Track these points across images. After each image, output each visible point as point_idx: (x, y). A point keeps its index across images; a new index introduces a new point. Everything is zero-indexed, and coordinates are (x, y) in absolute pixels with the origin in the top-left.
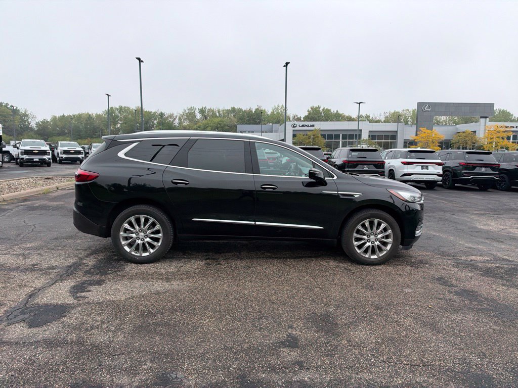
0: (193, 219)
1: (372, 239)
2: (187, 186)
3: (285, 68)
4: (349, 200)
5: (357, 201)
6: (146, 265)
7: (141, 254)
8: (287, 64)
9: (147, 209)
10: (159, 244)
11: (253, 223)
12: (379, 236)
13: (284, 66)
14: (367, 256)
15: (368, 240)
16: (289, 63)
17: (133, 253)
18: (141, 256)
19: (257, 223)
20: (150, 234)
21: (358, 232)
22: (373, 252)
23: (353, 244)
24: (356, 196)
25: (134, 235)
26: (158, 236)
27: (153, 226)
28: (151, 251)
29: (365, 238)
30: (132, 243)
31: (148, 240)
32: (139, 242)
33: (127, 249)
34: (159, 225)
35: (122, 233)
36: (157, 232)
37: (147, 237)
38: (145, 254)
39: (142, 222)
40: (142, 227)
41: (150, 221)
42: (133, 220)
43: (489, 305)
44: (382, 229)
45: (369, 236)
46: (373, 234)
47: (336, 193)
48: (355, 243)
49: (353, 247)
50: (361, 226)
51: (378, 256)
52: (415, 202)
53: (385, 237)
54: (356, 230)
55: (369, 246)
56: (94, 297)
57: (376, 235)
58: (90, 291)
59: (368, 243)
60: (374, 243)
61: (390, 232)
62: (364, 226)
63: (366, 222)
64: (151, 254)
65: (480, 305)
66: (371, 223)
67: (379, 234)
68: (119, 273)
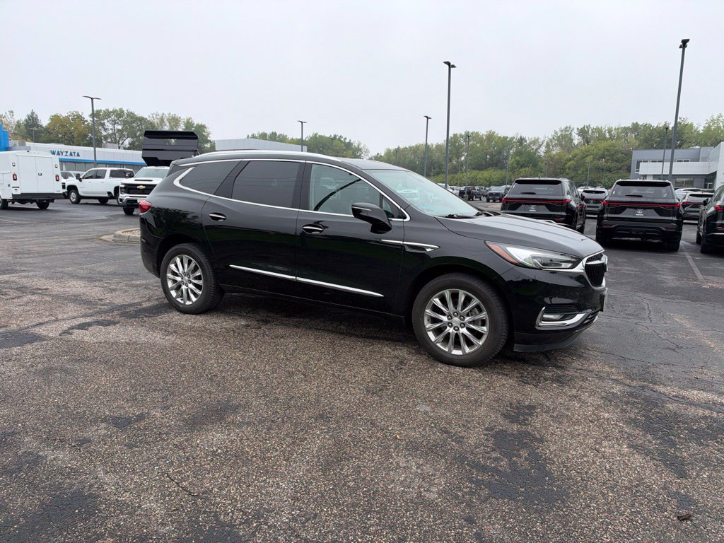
0: (231, 266)
1: (457, 325)
2: (226, 223)
3: (681, 49)
4: (421, 256)
5: (432, 257)
6: (189, 316)
7: (185, 302)
8: (685, 42)
10: (200, 293)
11: (293, 278)
12: (467, 319)
13: (680, 47)
14: (447, 350)
15: (448, 323)
16: (688, 40)
17: (179, 300)
18: (184, 304)
19: (298, 278)
20: (193, 279)
21: (436, 309)
22: (457, 345)
23: (424, 326)
24: (428, 250)
25: (179, 279)
26: (200, 282)
27: (196, 269)
28: (194, 299)
29: (445, 319)
30: (178, 288)
31: (191, 286)
32: (184, 287)
33: (174, 293)
34: (200, 269)
35: (169, 275)
36: (199, 278)
37: (191, 282)
38: (188, 303)
39: (186, 265)
40: (186, 270)
41: (193, 265)
42: (178, 260)
43: (513, 465)
44: (473, 308)
45: (450, 317)
46: (458, 314)
47: (401, 242)
48: (428, 325)
49: (425, 331)
50: (437, 300)
51: (464, 351)
52: (541, 269)
53: (480, 323)
54: (429, 305)
55: (449, 333)
56: (78, 335)
57: (462, 317)
58: (87, 329)
59: (448, 328)
60: (458, 329)
61: (484, 315)
62: (443, 300)
63: (447, 293)
64: (193, 303)
65: (496, 459)
66: (455, 297)
67: (468, 315)
68: (145, 319)
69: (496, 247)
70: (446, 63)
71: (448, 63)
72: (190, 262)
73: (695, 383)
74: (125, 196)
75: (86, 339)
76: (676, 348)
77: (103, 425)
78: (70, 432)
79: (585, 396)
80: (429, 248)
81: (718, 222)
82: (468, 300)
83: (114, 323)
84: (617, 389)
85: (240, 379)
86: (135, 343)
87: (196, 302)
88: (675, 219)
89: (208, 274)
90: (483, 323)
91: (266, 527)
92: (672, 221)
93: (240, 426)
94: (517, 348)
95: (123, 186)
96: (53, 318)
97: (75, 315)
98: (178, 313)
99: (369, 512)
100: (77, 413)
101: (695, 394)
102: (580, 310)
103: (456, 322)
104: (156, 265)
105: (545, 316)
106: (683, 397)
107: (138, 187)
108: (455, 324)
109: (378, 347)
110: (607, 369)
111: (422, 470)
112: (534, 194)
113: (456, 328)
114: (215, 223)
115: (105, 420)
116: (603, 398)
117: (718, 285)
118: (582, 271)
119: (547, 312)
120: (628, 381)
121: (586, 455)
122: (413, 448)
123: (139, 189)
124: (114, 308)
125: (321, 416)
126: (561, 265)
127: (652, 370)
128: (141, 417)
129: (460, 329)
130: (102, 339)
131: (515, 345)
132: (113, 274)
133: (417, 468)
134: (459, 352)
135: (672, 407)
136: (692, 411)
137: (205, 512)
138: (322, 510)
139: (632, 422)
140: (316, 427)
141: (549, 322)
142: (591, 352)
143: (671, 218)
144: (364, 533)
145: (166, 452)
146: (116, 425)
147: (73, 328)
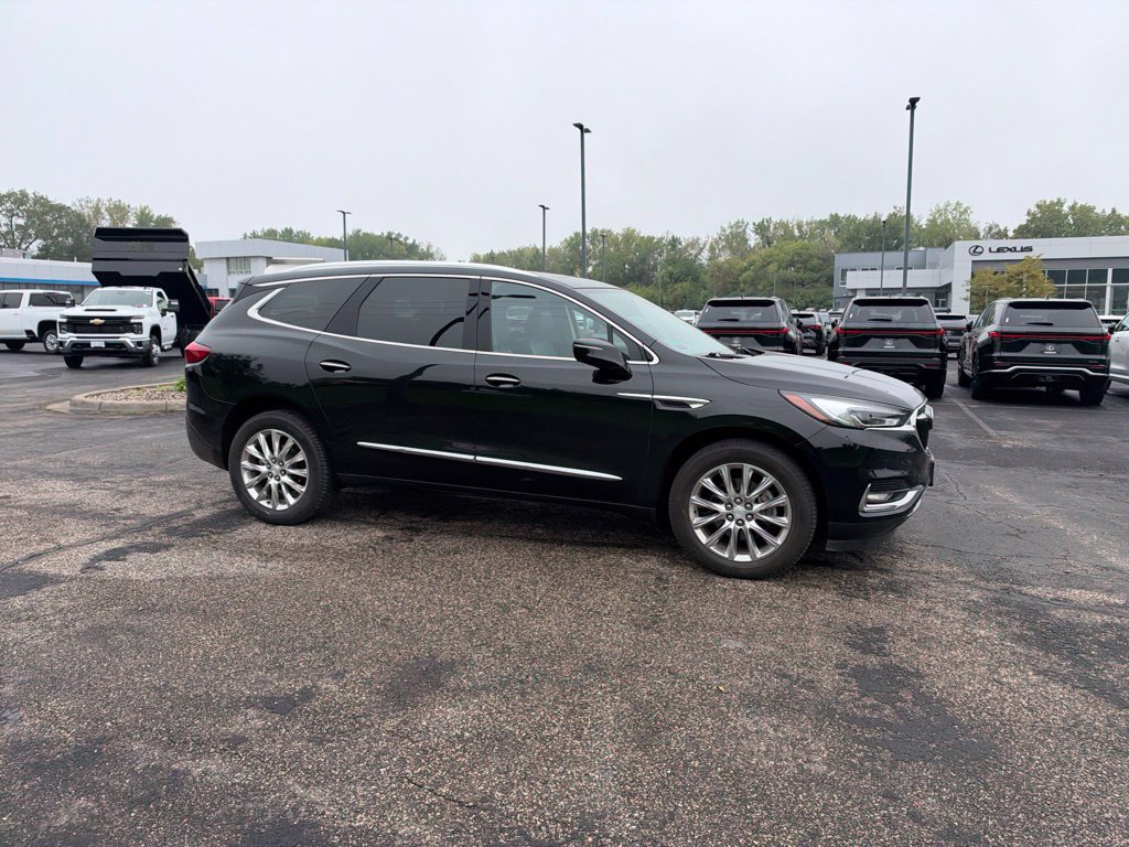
0: (359, 443)
1: (739, 515)
2: (349, 374)
3: (909, 111)
4: (681, 416)
5: (699, 417)
6: (285, 529)
7: (275, 507)
8: (913, 102)
9: (281, 418)
10: (304, 490)
11: (471, 457)
12: (756, 507)
13: (908, 108)
14: (727, 556)
15: (727, 515)
16: (918, 99)
17: (264, 503)
18: (274, 509)
19: (479, 458)
20: (289, 468)
21: (706, 494)
22: (742, 546)
23: (690, 521)
24: (693, 406)
25: (263, 469)
26: (303, 473)
27: (294, 451)
28: (291, 500)
29: (721, 508)
30: (262, 484)
31: (286, 479)
32: (273, 482)
33: (253, 493)
34: (302, 451)
35: (245, 463)
36: (300, 465)
37: (285, 473)
38: (281, 507)
39: (276, 445)
40: (276, 453)
41: (289, 444)
42: (261, 438)
43: (901, 713)
44: (764, 491)
45: (729, 505)
46: (741, 501)
47: (649, 396)
48: (696, 520)
49: (690, 528)
50: (709, 480)
51: (753, 556)
52: (862, 428)
53: (775, 512)
54: (697, 489)
55: (730, 530)
56: (112, 569)
57: (748, 504)
58: (124, 560)
59: (727, 522)
60: (743, 523)
61: (783, 499)
62: (718, 480)
63: (724, 470)
64: (291, 507)
65: (874, 708)
66: (736, 475)
67: (757, 502)
68: (214, 537)
69: (795, 398)
70: (576, 125)
71: (580, 126)
72: (283, 441)
73: (1067, 579)
74: (69, 337)
75: (133, 575)
76: (1019, 533)
77: (251, 712)
78: (203, 726)
79: (940, 608)
80: (696, 404)
81: (995, 355)
82: (757, 479)
83: (167, 547)
84: (975, 596)
85: (430, 621)
86: (220, 577)
87: (295, 505)
88: (938, 351)
89: (318, 459)
90: (781, 511)
91: (609, 840)
92: (933, 355)
93: (474, 692)
94: (831, 546)
95: (65, 320)
96: (53, 546)
97: (88, 536)
98: (263, 525)
99: (745, 802)
100: (196, 696)
101: (1075, 594)
102: (912, 486)
103: (739, 512)
104: (220, 448)
105: (871, 497)
106: (1065, 600)
107: (91, 321)
108: (737, 516)
109: (612, 558)
110: (946, 569)
111: (783, 733)
112: (737, 320)
113: (740, 522)
114: (329, 374)
115: (249, 704)
116: (964, 609)
117: (1021, 444)
118: (913, 429)
119: (873, 491)
120: (983, 584)
121: (987, 691)
122: (751, 702)
123: (93, 325)
124: (148, 524)
125: (590, 668)
126: (884, 422)
127: (1005, 565)
128: (307, 695)
129: (746, 522)
130: (159, 573)
131: (828, 541)
132: (111, 467)
133: (775, 730)
134: (745, 558)
135: (1060, 614)
136: (1086, 618)
137: (502, 830)
138: (676, 807)
139: (1019, 639)
140: (591, 684)
141: (875, 504)
142: (911, 547)
143: (932, 351)
144: (755, 832)
145: (382, 744)
146: (273, 709)
147: (97, 559)
